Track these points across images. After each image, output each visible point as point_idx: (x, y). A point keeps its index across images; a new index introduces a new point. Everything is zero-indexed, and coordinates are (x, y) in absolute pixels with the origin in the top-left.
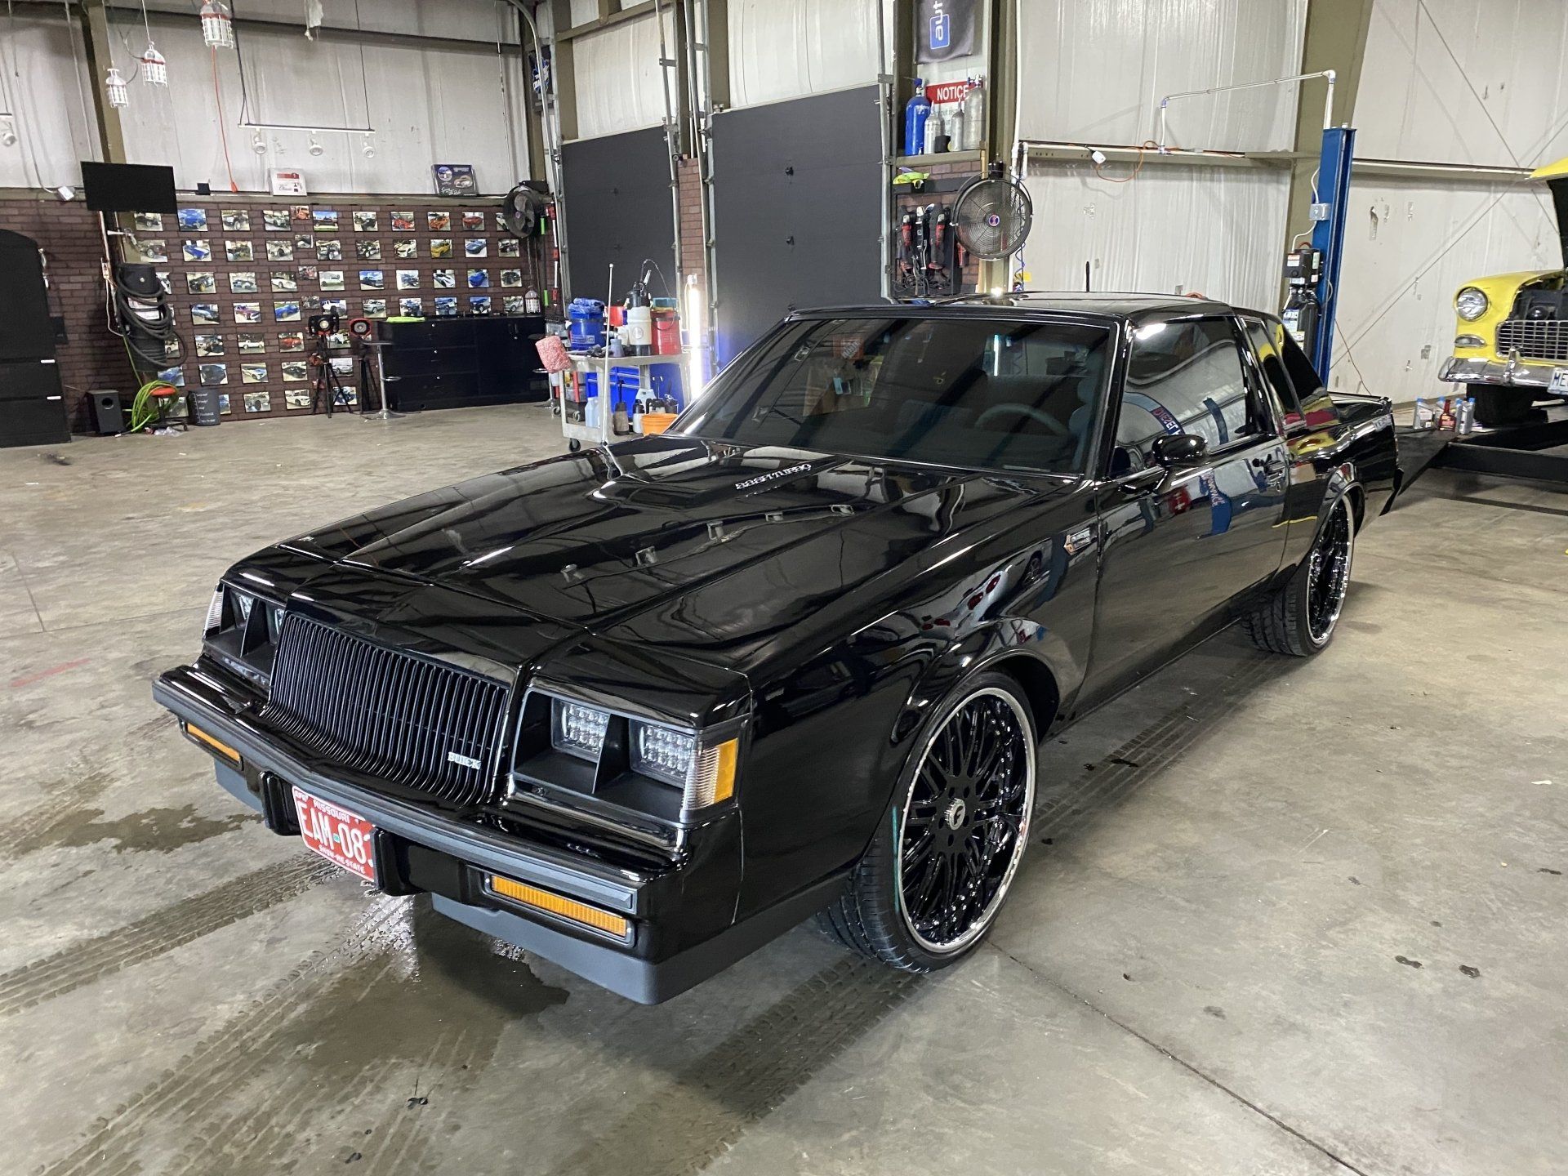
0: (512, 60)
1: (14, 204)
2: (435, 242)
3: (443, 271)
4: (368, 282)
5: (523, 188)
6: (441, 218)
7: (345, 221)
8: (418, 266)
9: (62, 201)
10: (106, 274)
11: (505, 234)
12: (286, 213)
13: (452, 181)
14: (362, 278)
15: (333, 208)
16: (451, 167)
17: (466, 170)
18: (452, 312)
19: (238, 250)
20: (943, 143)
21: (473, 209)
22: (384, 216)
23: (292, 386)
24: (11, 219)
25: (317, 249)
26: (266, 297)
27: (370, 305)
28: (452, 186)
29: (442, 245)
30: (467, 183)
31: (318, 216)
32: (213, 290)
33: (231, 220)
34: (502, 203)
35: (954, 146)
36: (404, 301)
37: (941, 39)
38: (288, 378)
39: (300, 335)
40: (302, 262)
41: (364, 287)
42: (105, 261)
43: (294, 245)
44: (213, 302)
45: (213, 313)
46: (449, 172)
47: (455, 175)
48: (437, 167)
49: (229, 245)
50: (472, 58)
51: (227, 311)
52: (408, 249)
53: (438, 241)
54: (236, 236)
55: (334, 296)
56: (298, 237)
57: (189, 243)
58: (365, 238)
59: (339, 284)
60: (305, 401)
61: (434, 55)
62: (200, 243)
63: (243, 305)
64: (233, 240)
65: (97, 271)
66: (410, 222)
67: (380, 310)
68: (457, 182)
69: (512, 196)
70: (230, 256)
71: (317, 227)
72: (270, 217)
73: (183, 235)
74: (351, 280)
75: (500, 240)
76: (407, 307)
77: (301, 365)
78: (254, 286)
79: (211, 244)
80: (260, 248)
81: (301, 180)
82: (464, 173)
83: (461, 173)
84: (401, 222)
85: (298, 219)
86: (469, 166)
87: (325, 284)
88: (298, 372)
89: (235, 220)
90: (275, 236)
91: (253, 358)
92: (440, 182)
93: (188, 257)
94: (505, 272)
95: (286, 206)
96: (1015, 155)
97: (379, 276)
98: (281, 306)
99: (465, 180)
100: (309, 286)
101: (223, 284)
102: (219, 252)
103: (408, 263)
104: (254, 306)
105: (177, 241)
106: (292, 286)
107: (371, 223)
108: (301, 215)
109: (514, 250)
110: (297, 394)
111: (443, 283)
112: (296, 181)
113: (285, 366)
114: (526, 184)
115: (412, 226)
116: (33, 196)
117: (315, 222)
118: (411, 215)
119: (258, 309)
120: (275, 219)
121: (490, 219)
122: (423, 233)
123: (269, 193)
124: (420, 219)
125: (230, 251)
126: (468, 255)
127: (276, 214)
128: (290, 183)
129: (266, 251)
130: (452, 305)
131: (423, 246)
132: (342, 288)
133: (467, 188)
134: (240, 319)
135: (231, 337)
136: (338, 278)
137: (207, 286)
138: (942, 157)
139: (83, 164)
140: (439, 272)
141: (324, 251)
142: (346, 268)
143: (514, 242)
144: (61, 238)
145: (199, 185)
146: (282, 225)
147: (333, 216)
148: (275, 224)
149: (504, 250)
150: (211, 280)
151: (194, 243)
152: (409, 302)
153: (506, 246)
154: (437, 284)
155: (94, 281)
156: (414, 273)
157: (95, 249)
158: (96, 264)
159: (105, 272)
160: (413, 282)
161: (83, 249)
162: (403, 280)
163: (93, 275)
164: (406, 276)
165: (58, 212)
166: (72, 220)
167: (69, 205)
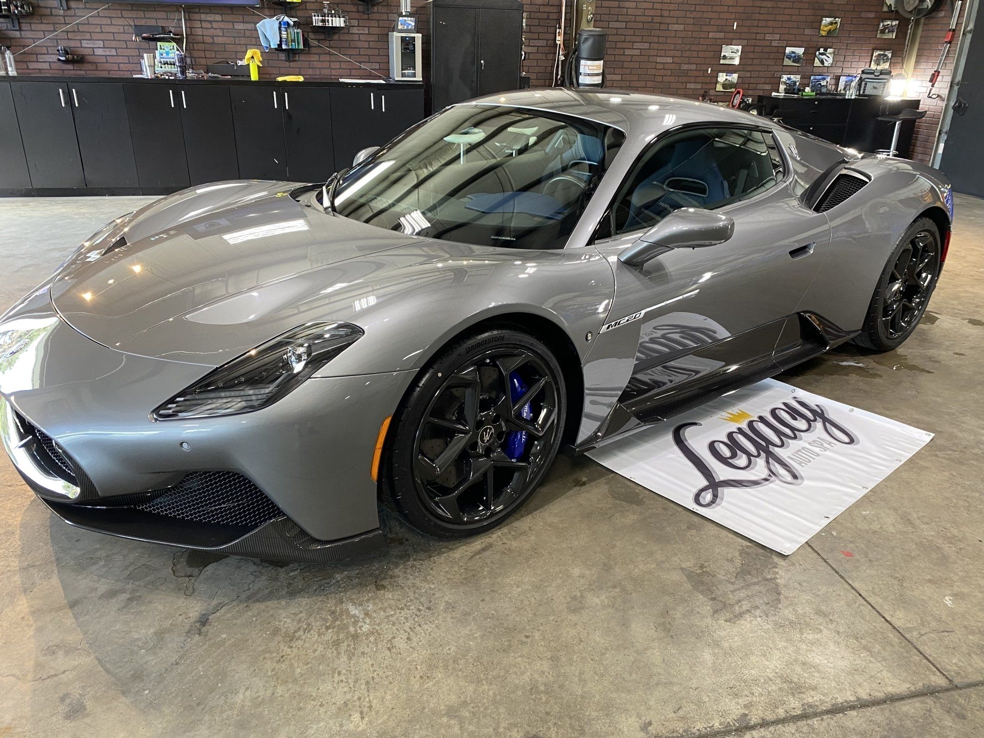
3: (826, 50)
8: (805, 44)
10: (559, 40)
11: (888, 15)
18: (824, 90)
29: (831, 23)
36: (785, 78)
42: (560, 28)
53: (829, 20)
55: (730, 69)
59: (736, 58)
65: (552, 36)
74: (747, 56)
75: (883, 20)
76: (785, 83)
87: (725, 58)
94: (879, 52)
100: (713, 58)
103: (798, 41)
109: (893, 31)
111: (822, 62)
130: (824, 83)
132: (737, 62)
136: (738, 51)
140: (822, 50)
142: (745, 42)
143: (894, 23)
149: (883, 32)
152: (789, 79)
153: (885, 27)
154: (817, 63)
155: (547, 46)
156: (800, 51)
157: (555, 16)
158: (552, 30)
159: (558, 38)
160: (797, 59)
161: (545, 16)
162: (789, 57)
163: (548, 40)
164: (793, 52)
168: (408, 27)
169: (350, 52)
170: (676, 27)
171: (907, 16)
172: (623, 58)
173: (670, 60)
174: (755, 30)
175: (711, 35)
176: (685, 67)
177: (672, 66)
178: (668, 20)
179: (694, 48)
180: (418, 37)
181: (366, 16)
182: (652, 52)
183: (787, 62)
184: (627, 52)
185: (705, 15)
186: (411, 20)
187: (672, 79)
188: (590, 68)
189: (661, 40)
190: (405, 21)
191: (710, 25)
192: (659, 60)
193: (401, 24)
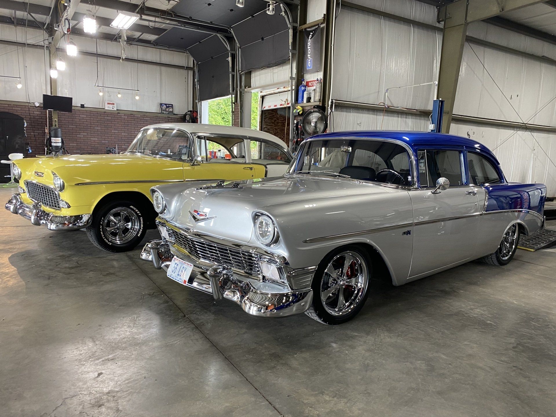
0: (190, 71)
1: (20, 106)
5: (189, 113)
9: (35, 107)
13: (166, 109)
15: (124, 115)
16: (166, 104)
17: (171, 106)
20: (309, 100)
21: (172, 118)
22: (142, 119)
24: (18, 111)
26: (99, 142)
28: (166, 111)
30: (171, 110)
34: (182, 117)
35: (312, 100)
37: (310, 66)
42: (47, 126)
46: (165, 106)
47: (167, 107)
48: (161, 104)
50: (177, 70)
51: (85, 145)
58: (134, 125)
61: (164, 69)
65: (44, 129)
68: (167, 109)
69: (185, 115)
81: (115, 105)
82: (170, 107)
83: (169, 107)
86: (172, 105)
92: (161, 109)
96: (330, 104)
99: (170, 109)
105: (72, 122)
112: (113, 105)
114: (191, 111)
116: (27, 104)
123: (104, 109)
128: (111, 106)
133: (170, 111)
138: (309, 104)
139: (44, 95)
144: (34, 118)
145: (81, 104)
155: (42, 133)
157: (44, 122)
158: (44, 127)
159: (46, 130)
161: (40, 122)
163: (42, 131)
165: (33, 110)
166: (38, 113)
167: (37, 108)
170: (97, 128)
172: (76, 138)
173: (97, 139)
174: (130, 130)
175: (112, 131)
176: (104, 142)
177: (97, 141)
178: (93, 126)
179: (106, 135)
182: (88, 136)
184: (78, 136)
185: (109, 125)
187: (98, 146)
188: (55, 140)
189: (92, 132)
191: (111, 128)
192: (92, 139)
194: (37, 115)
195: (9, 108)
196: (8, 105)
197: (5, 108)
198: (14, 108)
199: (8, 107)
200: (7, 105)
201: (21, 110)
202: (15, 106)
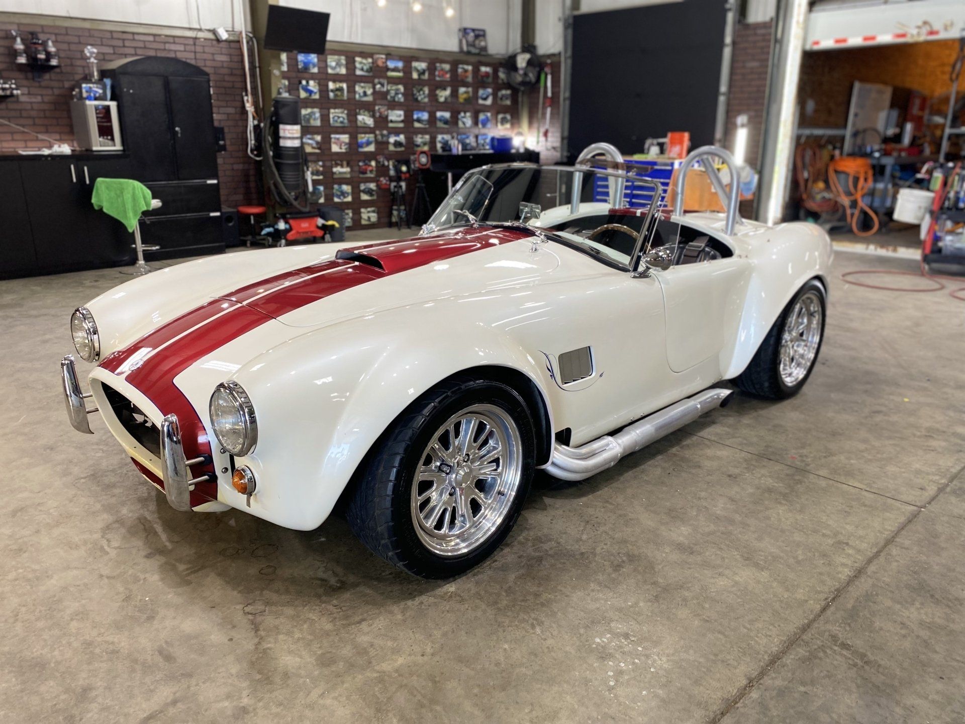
2: (462, 90)
3: (465, 114)
4: (419, 120)
6: (466, 71)
7: (407, 70)
8: (450, 109)
9: (218, 40)
10: (249, 107)
11: (503, 86)
12: (370, 60)
13: (474, 41)
14: (415, 117)
15: (401, 58)
16: (473, 30)
17: (481, 33)
18: (469, 147)
19: (337, 90)
21: (486, 65)
22: (432, 69)
23: (366, 204)
25: (388, 92)
26: (353, 129)
27: (419, 139)
28: (473, 45)
29: (466, 92)
30: (483, 44)
31: (391, 64)
32: (318, 123)
33: (333, 64)
34: (504, 61)
36: (439, 138)
38: (365, 197)
39: (373, 163)
40: (378, 102)
41: (417, 125)
42: (247, 95)
43: (374, 88)
44: (318, 133)
45: (317, 143)
46: (473, 34)
47: (477, 37)
48: (465, 30)
49: (331, 85)
51: (326, 141)
52: (444, 95)
53: (464, 90)
54: (337, 78)
55: (397, 132)
56: (376, 81)
57: (304, 82)
58: (419, 85)
59: (402, 121)
60: (374, 217)
62: (311, 83)
63: (337, 136)
64: (334, 81)
65: (238, 104)
66: (447, 72)
67: (425, 144)
68: (477, 42)
69: (513, 56)
70: (331, 95)
71: (390, 74)
72: (361, 63)
73: (300, 75)
74: (408, 120)
75: (500, 89)
76: (441, 142)
77: (372, 186)
78: (346, 121)
79: (319, 84)
80: (351, 90)
82: (481, 36)
83: (479, 35)
84: (441, 73)
85: (378, 66)
86: (484, 31)
87: (392, 121)
88: (369, 192)
89: (337, 64)
90: (361, 79)
91: (342, 181)
92: (467, 42)
93: (303, 94)
94: (501, 116)
95: (371, 55)
97: (425, 116)
98: (363, 138)
99: (481, 41)
100: (382, 122)
101: (325, 118)
102: (324, 90)
103: (444, 106)
104: (345, 138)
105: (296, 81)
106: (370, 122)
107: (423, 73)
108: (380, 63)
109: (508, 99)
110: (369, 212)
113: (362, 187)
115: (448, 76)
116: (194, 35)
117: (388, 69)
118: (447, 67)
119: (347, 140)
120: (362, 65)
121: (495, 72)
122: (456, 82)
124: (454, 71)
125: (332, 91)
126: (481, 102)
127: (364, 61)
129: (355, 92)
130: (468, 141)
131: (455, 93)
132: (401, 125)
133: (481, 47)
134: (335, 148)
135: (328, 164)
136: (400, 116)
137: (315, 119)
140: (462, 114)
141: (393, 93)
142: (406, 108)
143: (508, 92)
146: (367, 71)
147: (400, 65)
148: (362, 69)
149: (501, 99)
150: (318, 115)
151: (307, 82)
152: (443, 138)
153: (503, 96)
154: (461, 124)
155: (237, 113)
156: (447, 115)
157: (239, 85)
158: (238, 98)
159: (247, 105)
160: (446, 122)
161: (230, 85)
162: (440, 120)
163: (236, 107)
164: (442, 116)
165: (212, 50)
166: (224, 58)
167: (222, 45)
168: (95, 95)
169: (22, 121)
171: (518, 86)
180: (113, 105)
181: (37, 84)
183: (440, 124)
186: (97, 87)
188: (291, 132)
190: (90, 88)
193: (87, 92)
194: (219, 65)
195: (155, 46)
196: (155, 35)
197: (148, 45)
198: (167, 46)
199: (154, 41)
200: (151, 38)
201: (185, 51)
202: (171, 40)
